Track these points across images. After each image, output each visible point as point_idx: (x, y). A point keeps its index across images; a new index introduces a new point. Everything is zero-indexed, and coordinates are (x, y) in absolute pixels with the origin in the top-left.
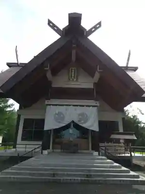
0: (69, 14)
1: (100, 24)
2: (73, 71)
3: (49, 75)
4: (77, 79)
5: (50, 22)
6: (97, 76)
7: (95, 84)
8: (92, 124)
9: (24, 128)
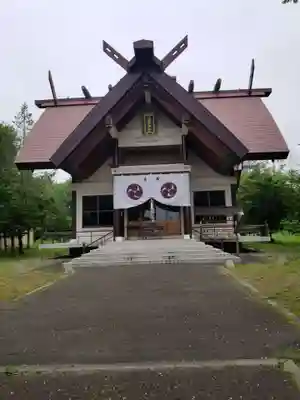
0: (135, 43)
1: (185, 41)
2: (149, 121)
3: (113, 132)
4: (156, 132)
5: (106, 45)
6: (185, 130)
8: (183, 198)
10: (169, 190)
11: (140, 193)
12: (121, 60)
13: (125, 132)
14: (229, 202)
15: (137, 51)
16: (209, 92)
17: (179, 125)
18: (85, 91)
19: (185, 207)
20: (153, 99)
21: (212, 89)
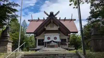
0: (50, 12)
1: (59, 11)
2: (52, 25)
4: (53, 27)
5: (44, 12)
6: (59, 27)
7: (58, 28)
8: (58, 40)
9: (38, 42)
10: (55, 38)
11: (50, 39)
12: (47, 15)
13: (47, 27)
14: (67, 41)
15: (50, 14)
16: (64, 20)
17: (58, 26)
18: (38, 18)
19: (58, 42)
20: (53, 21)
21: (64, 19)
